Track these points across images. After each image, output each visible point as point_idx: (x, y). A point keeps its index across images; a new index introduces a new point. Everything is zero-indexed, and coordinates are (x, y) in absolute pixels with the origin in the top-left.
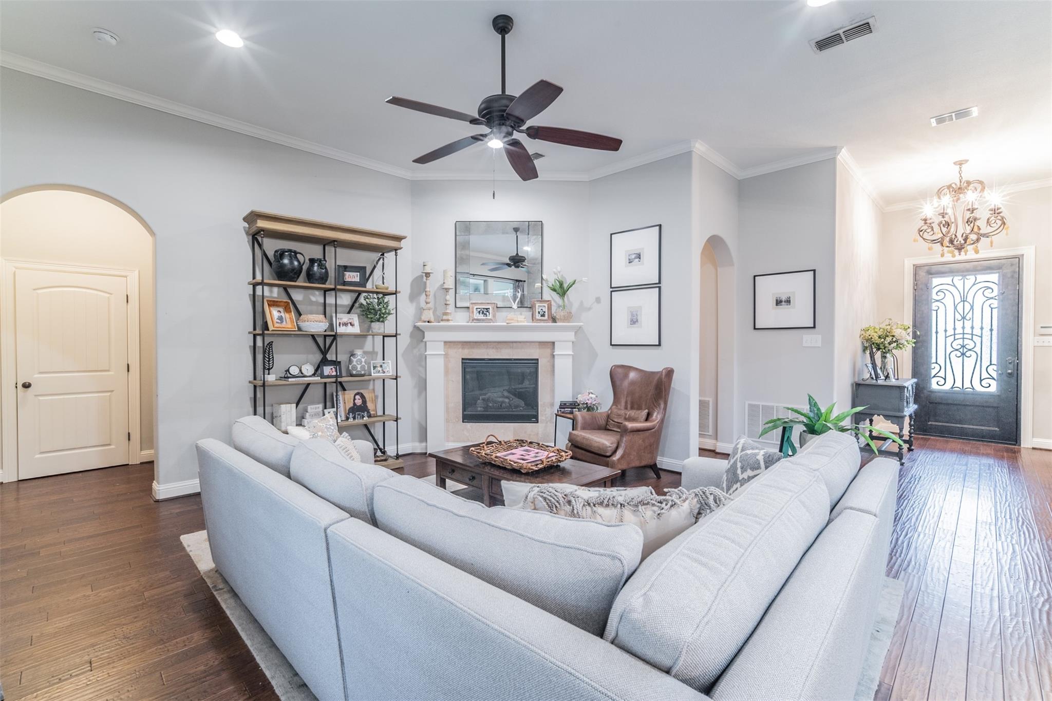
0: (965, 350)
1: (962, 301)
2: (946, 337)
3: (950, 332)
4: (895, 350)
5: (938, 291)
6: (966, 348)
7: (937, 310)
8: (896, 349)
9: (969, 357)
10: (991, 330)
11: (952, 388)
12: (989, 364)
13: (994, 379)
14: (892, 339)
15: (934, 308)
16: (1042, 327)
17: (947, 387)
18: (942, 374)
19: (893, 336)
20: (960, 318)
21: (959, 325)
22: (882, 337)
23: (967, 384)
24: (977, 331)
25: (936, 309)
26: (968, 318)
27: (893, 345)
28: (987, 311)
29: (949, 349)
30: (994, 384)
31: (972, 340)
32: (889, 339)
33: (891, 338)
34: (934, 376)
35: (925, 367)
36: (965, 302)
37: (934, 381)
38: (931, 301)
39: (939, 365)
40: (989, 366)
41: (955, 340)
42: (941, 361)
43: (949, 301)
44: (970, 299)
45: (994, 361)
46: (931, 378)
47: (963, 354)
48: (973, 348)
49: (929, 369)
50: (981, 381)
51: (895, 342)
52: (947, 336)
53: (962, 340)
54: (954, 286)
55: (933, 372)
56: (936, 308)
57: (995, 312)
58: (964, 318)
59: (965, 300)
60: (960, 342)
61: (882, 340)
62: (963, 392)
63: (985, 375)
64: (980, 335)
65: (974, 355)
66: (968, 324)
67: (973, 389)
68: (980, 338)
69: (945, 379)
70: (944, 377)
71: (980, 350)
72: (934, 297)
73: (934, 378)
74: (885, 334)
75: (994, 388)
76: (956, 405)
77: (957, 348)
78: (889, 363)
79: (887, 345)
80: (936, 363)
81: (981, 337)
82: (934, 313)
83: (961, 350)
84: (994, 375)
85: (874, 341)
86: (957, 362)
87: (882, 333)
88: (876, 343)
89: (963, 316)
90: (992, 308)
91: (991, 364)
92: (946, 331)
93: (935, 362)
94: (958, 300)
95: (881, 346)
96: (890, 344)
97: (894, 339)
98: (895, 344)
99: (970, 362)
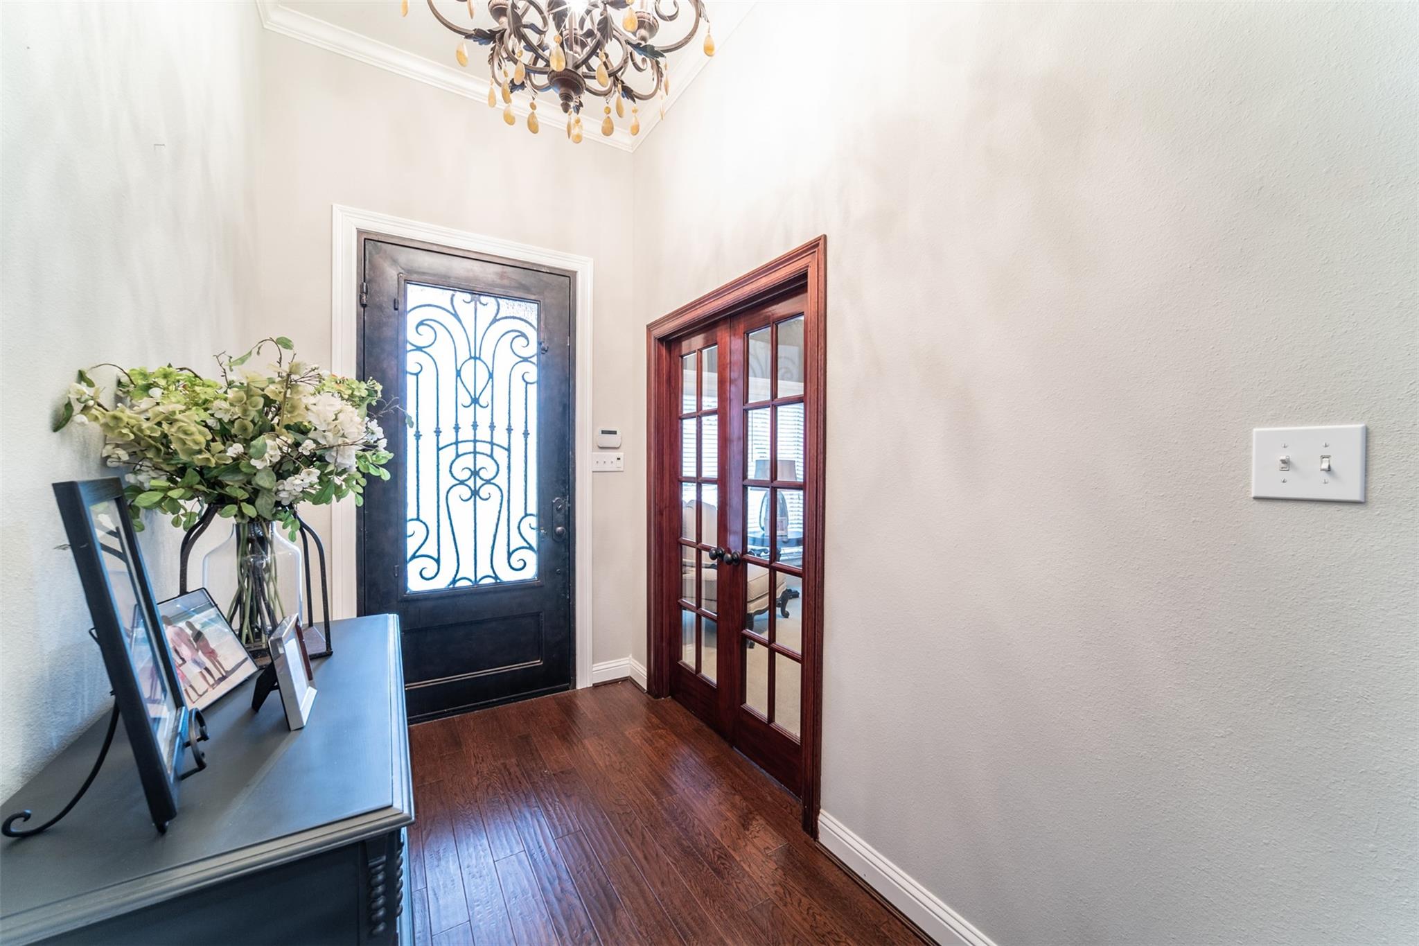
0: (479, 483)
1: (471, 358)
2: (439, 449)
3: (448, 436)
4: (308, 503)
5: (421, 323)
6: (480, 478)
7: (417, 374)
8: (317, 500)
9: (487, 499)
10: (526, 434)
11: (454, 581)
12: (523, 515)
13: (531, 548)
14: (297, 445)
15: (411, 366)
16: (603, 432)
17: (441, 583)
18: (430, 549)
19: (303, 431)
20: (468, 401)
21: (466, 417)
22: (234, 430)
23: (484, 569)
24: (501, 437)
25: (416, 371)
26: (483, 401)
27: (295, 483)
28: (518, 386)
29: (446, 481)
30: (532, 559)
31: (491, 456)
32: (272, 448)
33: (290, 438)
34: (414, 557)
35: (391, 532)
36: (477, 361)
37: (413, 569)
38: (405, 347)
39: (424, 524)
40: (523, 518)
41: (458, 456)
42: (428, 515)
43: (443, 350)
44: (486, 355)
45: (533, 508)
46: (405, 562)
47: (475, 493)
48: (492, 479)
49: (402, 536)
50: (510, 555)
51: (310, 460)
52: (440, 446)
53: (472, 455)
54: (456, 315)
55: (411, 546)
56: (417, 369)
57: (533, 390)
58: (475, 401)
59: (478, 356)
60: (467, 461)
61: (236, 449)
62: (477, 592)
63: (516, 542)
64: (506, 447)
65: (496, 494)
66: (483, 417)
67: (496, 577)
68: (506, 453)
69: (438, 561)
70: (436, 557)
71: (507, 485)
72: (411, 335)
73: (415, 560)
74: (253, 413)
75: (530, 573)
76: (464, 624)
77: (462, 478)
78: (281, 571)
79: (264, 481)
80: (418, 519)
81: (509, 450)
82: (411, 380)
83: (471, 483)
84: (532, 537)
85: (183, 458)
86: (462, 512)
87: (238, 411)
88: (202, 471)
89: (473, 397)
90: (527, 383)
91: (526, 515)
92: (438, 432)
93: (415, 517)
94: (463, 354)
95: (234, 487)
96: (281, 471)
97: (308, 447)
98: (308, 477)
99: (488, 511)
